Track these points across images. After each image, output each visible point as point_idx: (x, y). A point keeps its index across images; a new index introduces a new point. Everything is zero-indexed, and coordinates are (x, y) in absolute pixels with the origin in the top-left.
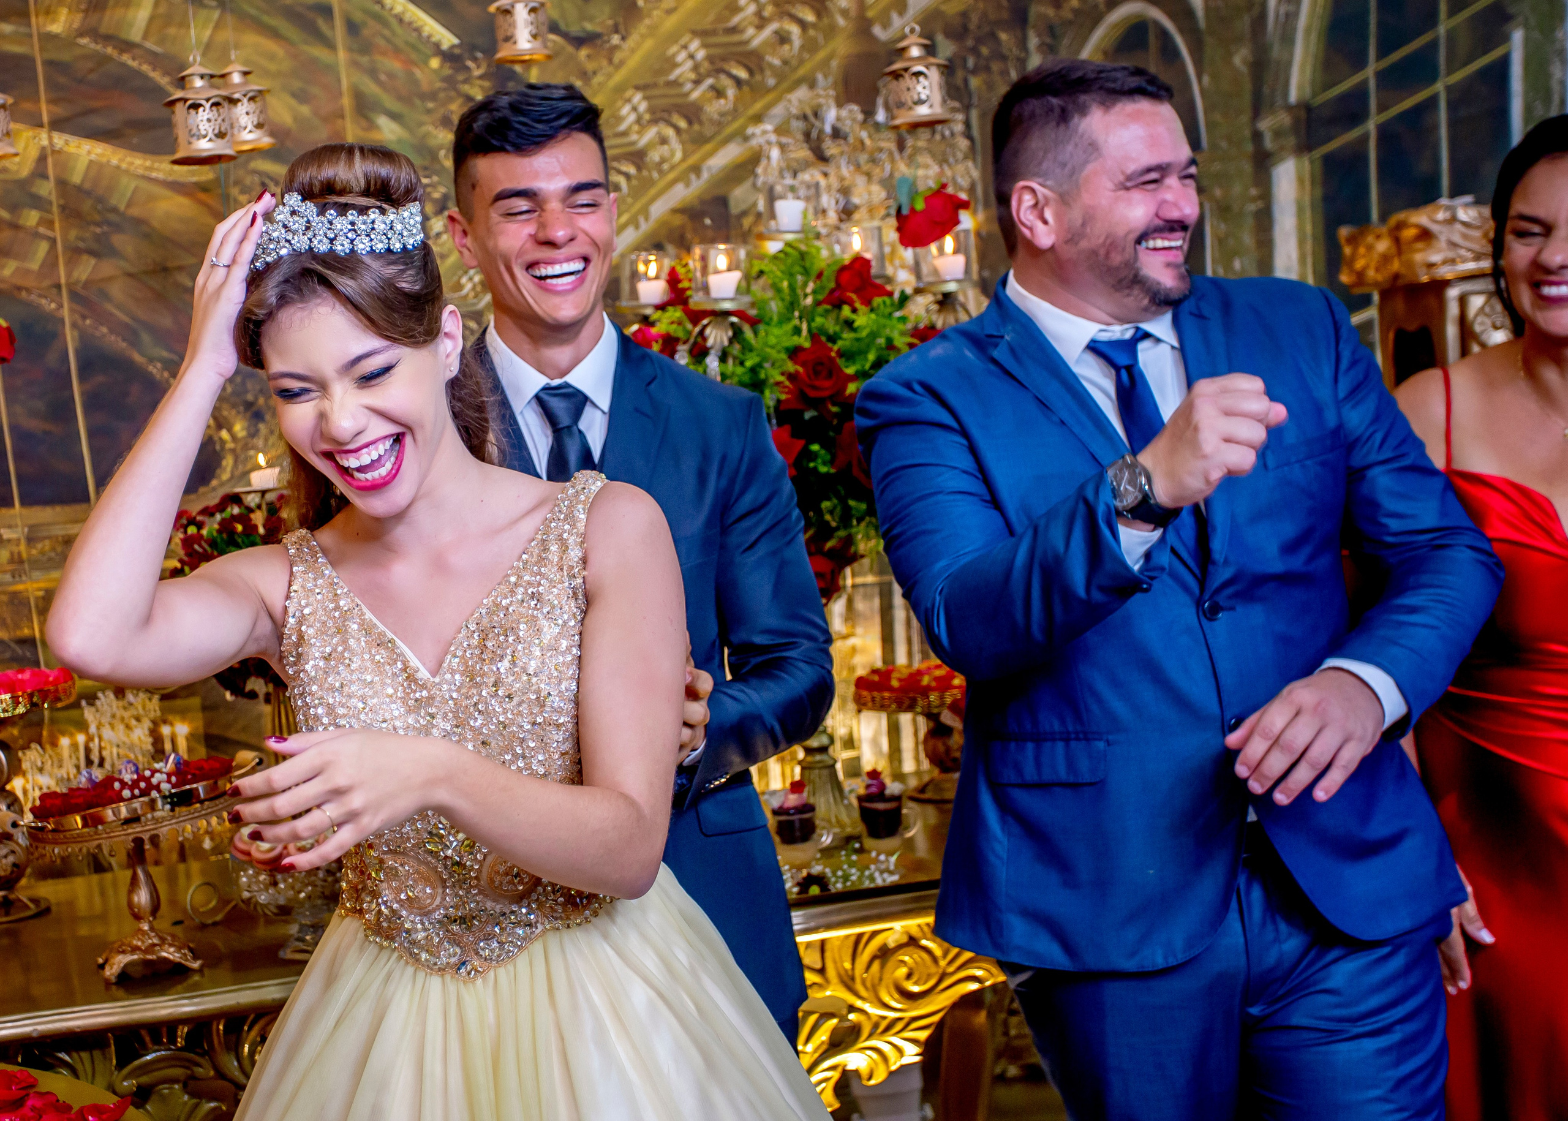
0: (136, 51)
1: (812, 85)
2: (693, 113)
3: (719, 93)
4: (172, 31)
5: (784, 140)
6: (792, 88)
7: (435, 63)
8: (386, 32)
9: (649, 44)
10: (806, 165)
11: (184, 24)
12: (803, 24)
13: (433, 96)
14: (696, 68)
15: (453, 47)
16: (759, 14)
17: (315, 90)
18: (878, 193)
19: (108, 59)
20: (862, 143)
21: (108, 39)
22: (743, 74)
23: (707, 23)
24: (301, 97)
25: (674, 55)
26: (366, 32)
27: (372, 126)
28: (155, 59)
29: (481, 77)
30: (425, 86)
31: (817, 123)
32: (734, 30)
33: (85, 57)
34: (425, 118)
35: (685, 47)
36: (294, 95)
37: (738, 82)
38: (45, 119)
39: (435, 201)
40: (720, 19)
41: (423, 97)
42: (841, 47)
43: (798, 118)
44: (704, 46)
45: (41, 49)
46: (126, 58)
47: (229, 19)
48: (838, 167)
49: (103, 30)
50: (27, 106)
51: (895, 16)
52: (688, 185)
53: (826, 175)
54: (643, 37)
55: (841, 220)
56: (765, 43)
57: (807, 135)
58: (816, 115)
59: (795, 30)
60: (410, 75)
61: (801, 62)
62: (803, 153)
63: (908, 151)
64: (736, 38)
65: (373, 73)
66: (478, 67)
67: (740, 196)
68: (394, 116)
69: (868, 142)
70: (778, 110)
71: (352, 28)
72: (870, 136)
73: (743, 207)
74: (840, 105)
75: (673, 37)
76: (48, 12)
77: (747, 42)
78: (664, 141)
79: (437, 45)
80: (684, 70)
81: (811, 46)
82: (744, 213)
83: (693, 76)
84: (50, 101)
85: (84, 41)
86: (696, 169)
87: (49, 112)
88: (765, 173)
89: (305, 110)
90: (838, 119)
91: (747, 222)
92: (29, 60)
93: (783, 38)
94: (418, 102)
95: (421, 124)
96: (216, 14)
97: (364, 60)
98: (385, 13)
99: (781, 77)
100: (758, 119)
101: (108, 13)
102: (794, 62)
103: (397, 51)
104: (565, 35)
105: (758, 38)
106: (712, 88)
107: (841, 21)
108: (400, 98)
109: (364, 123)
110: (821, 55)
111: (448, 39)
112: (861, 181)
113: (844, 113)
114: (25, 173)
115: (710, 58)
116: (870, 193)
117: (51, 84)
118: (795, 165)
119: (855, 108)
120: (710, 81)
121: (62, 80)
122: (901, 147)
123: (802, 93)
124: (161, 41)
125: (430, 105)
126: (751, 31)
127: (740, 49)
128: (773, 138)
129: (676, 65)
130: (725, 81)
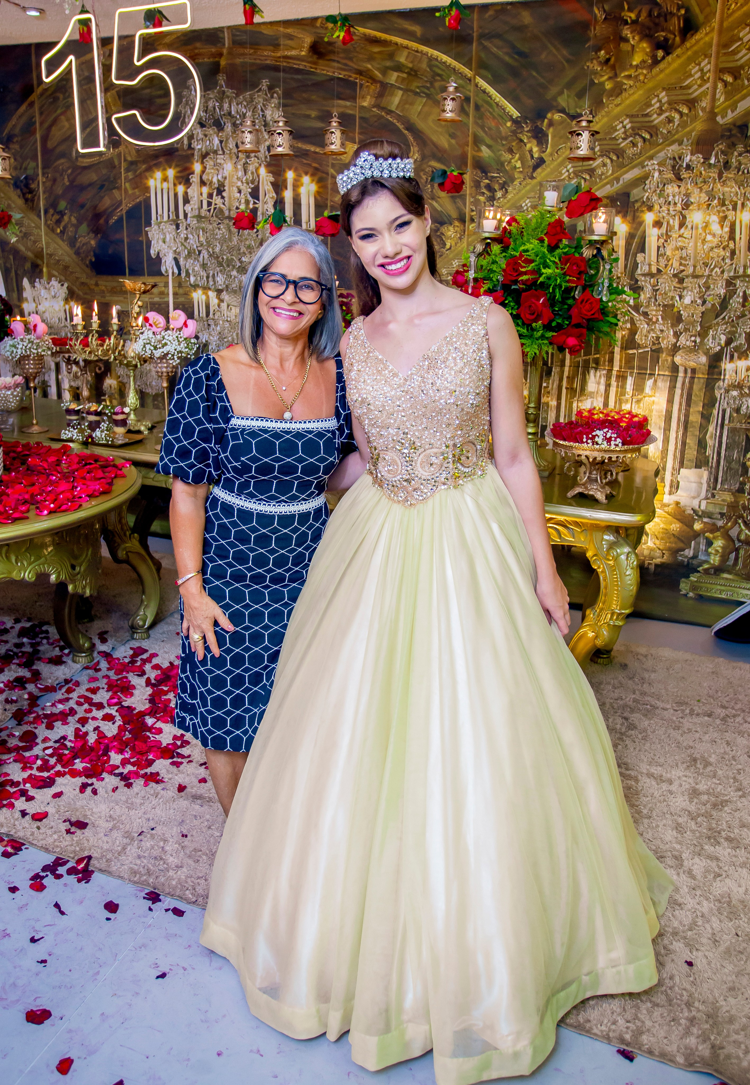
0: (393, 114)
1: (681, 144)
2: (620, 153)
3: (634, 145)
4: (407, 106)
5: (661, 169)
6: (670, 145)
7: (509, 124)
8: (491, 110)
9: (605, 120)
10: (671, 181)
11: (412, 104)
12: (681, 114)
13: (506, 138)
14: (625, 133)
15: (518, 117)
16: (660, 108)
17: (459, 134)
18: (704, 197)
19: (383, 116)
20: (701, 173)
21: (383, 109)
22: (647, 136)
23: (634, 112)
24: (452, 136)
25: (616, 126)
26: (482, 109)
27: (479, 150)
28: (399, 118)
29: (527, 132)
30: (503, 134)
31: (680, 163)
32: (647, 115)
33: (375, 116)
34: (501, 148)
35: (622, 122)
36: (450, 136)
37: (644, 140)
38: (357, 140)
39: (500, 184)
40: (641, 109)
41: (502, 138)
42: (699, 126)
43: (670, 159)
44: (631, 122)
45: (359, 112)
46: (389, 117)
47: (430, 102)
48: (687, 184)
49: (382, 105)
50: (351, 134)
51: (729, 111)
52: (612, 186)
53: (679, 187)
54: (603, 116)
55: (683, 209)
56: (661, 122)
57: (673, 167)
58: (680, 158)
59: (677, 116)
60: (498, 129)
61: (677, 132)
62: (671, 175)
63: (724, 179)
64: (647, 119)
65: (482, 127)
66: (527, 127)
67: (635, 193)
68: (489, 147)
69: (703, 172)
70: (662, 154)
71: (477, 107)
72: (704, 170)
73: (637, 198)
74: (692, 154)
75: (617, 117)
76: (363, 98)
77: (652, 121)
78: (604, 165)
79: (511, 116)
80: (620, 133)
81: (683, 125)
82: (637, 201)
83: (623, 136)
84: (360, 133)
85: (374, 109)
86: (618, 179)
87: (359, 138)
88: (651, 184)
89: (453, 141)
90: (690, 160)
91: (637, 205)
92: (354, 116)
93: (670, 120)
94: (499, 140)
95: (499, 151)
96: (425, 100)
97: (480, 122)
98: (492, 102)
99: (665, 139)
100: (651, 158)
101: (384, 98)
102: (673, 132)
103: (494, 118)
104: (568, 115)
105: (657, 120)
106: (631, 141)
107: (701, 113)
108: (492, 138)
109: (476, 149)
110: (688, 129)
111: (515, 113)
112: (696, 191)
113: (694, 158)
114: (347, 161)
115: (633, 128)
116: (700, 197)
117: (361, 127)
118: (665, 181)
119: (701, 156)
120: (631, 139)
121: (365, 125)
122: (720, 175)
123: (675, 147)
124: (402, 111)
125: (504, 143)
126: (655, 116)
127: (648, 124)
128: (657, 167)
129: (616, 130)
130: (639, 139)
